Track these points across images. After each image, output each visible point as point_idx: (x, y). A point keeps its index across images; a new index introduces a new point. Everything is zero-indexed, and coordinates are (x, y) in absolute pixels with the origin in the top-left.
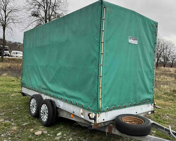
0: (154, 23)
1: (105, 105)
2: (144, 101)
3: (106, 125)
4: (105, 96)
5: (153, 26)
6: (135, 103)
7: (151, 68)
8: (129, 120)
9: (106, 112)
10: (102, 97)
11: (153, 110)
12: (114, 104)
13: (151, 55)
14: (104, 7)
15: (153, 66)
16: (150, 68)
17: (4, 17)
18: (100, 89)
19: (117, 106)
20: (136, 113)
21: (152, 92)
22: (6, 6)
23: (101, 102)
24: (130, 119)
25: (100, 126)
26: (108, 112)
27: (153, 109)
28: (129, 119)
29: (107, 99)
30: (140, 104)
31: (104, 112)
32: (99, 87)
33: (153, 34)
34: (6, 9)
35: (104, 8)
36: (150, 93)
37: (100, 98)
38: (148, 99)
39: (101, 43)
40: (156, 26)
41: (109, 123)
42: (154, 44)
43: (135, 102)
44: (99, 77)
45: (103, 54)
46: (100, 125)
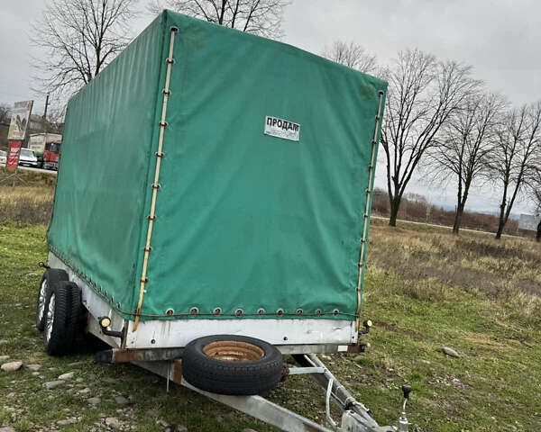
0: (372, 83)
1: (160, 299)
2: (319, 307)
3: (164, 357)
4: (162, 275)
5: (364, 91)
6: (281, 309)
7: (353, 214)
8: (236, 351)
9: (164, 321)
10: (152, 275)
11: (355, 341)
12: (195, 302)
13: (353, 176)
14: (173, 29)
15: (363, 211)
16: (347, 214)
17: (93, 64)
18: (147, 254)
19: (208, 309)
20: (285, 339)
21: (354, 285)
22: (102, 34)
23: (143, 291)
24: (239, 349)
25: (142, 359)
26: (173, 323)
27: (356, 337)
28: (236, 348)
29: (171, 285)
30: (301, 315)
31: (154, 318)
32: (142, 248)
33: (365, 117)
34: (100, 41)
35: (173, 33)
36: (345, 289)
37: (143, 279)
38: (335, 305)
39: (156, 127)
40: (381, 93)
41: (176, 353)
42: (370, 145)
43: (281, 307)
44: (145, 221)
45: (162, 156)
46: (141, 354)
